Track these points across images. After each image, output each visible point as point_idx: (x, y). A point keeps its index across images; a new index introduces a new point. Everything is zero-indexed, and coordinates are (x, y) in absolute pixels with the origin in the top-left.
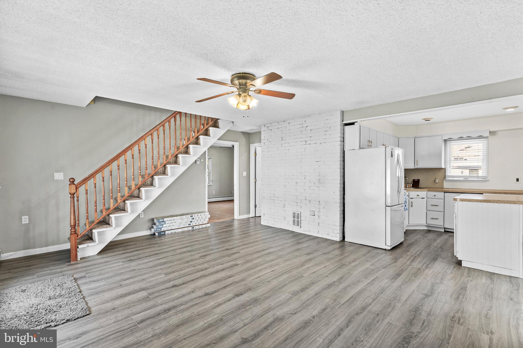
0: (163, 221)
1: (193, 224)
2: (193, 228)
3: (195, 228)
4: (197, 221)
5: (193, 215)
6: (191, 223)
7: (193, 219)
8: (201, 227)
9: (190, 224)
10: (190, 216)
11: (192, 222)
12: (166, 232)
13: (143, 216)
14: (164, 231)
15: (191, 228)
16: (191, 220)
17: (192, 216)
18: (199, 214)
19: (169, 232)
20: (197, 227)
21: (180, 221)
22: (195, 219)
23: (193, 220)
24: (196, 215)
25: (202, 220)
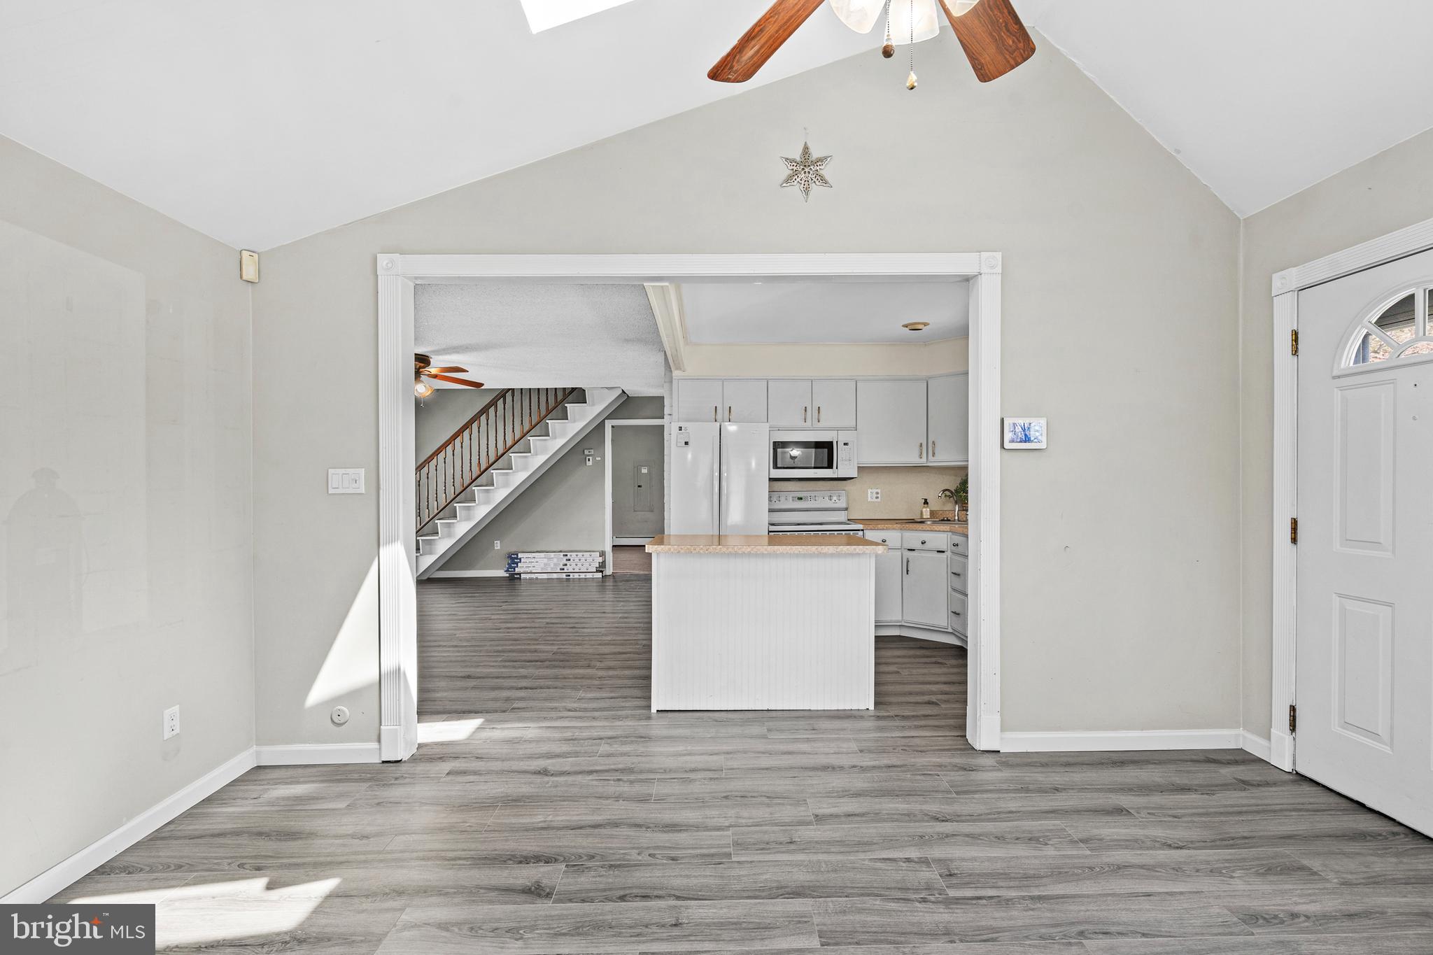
0: (517, 558)
1: (569, 568)
2: (569, 576)
3: (571, 577)
4: (576, 565)
5: (569, 554)
6: (565, 568)
7: (570, 560)
8: (583, 576)
9: (563, 569)
10: (562, 554)
11: (566, 565)
12: (523, 576)
13: (499, 548)
14: (520, 574)
15: (564, 576)
16: (565, 562)
17: (567, 555)
18: (580, 554)
19: (528, 576)
20: (576, 576)
21: (545, 560)
22: (571, 560)
23: (568, 563)
24: (574, 554)
25: (586, 565)
